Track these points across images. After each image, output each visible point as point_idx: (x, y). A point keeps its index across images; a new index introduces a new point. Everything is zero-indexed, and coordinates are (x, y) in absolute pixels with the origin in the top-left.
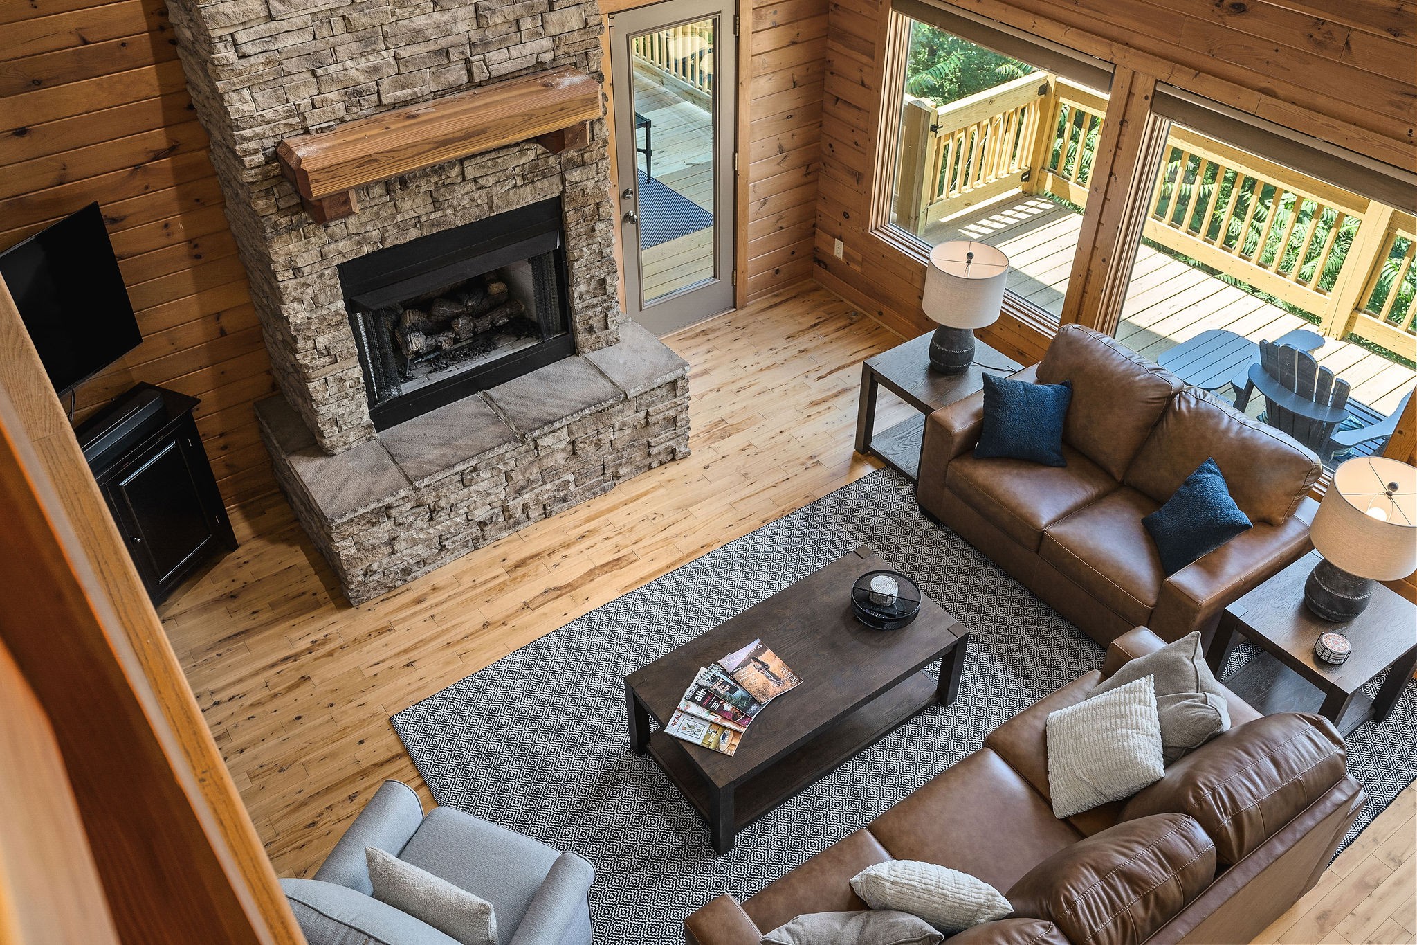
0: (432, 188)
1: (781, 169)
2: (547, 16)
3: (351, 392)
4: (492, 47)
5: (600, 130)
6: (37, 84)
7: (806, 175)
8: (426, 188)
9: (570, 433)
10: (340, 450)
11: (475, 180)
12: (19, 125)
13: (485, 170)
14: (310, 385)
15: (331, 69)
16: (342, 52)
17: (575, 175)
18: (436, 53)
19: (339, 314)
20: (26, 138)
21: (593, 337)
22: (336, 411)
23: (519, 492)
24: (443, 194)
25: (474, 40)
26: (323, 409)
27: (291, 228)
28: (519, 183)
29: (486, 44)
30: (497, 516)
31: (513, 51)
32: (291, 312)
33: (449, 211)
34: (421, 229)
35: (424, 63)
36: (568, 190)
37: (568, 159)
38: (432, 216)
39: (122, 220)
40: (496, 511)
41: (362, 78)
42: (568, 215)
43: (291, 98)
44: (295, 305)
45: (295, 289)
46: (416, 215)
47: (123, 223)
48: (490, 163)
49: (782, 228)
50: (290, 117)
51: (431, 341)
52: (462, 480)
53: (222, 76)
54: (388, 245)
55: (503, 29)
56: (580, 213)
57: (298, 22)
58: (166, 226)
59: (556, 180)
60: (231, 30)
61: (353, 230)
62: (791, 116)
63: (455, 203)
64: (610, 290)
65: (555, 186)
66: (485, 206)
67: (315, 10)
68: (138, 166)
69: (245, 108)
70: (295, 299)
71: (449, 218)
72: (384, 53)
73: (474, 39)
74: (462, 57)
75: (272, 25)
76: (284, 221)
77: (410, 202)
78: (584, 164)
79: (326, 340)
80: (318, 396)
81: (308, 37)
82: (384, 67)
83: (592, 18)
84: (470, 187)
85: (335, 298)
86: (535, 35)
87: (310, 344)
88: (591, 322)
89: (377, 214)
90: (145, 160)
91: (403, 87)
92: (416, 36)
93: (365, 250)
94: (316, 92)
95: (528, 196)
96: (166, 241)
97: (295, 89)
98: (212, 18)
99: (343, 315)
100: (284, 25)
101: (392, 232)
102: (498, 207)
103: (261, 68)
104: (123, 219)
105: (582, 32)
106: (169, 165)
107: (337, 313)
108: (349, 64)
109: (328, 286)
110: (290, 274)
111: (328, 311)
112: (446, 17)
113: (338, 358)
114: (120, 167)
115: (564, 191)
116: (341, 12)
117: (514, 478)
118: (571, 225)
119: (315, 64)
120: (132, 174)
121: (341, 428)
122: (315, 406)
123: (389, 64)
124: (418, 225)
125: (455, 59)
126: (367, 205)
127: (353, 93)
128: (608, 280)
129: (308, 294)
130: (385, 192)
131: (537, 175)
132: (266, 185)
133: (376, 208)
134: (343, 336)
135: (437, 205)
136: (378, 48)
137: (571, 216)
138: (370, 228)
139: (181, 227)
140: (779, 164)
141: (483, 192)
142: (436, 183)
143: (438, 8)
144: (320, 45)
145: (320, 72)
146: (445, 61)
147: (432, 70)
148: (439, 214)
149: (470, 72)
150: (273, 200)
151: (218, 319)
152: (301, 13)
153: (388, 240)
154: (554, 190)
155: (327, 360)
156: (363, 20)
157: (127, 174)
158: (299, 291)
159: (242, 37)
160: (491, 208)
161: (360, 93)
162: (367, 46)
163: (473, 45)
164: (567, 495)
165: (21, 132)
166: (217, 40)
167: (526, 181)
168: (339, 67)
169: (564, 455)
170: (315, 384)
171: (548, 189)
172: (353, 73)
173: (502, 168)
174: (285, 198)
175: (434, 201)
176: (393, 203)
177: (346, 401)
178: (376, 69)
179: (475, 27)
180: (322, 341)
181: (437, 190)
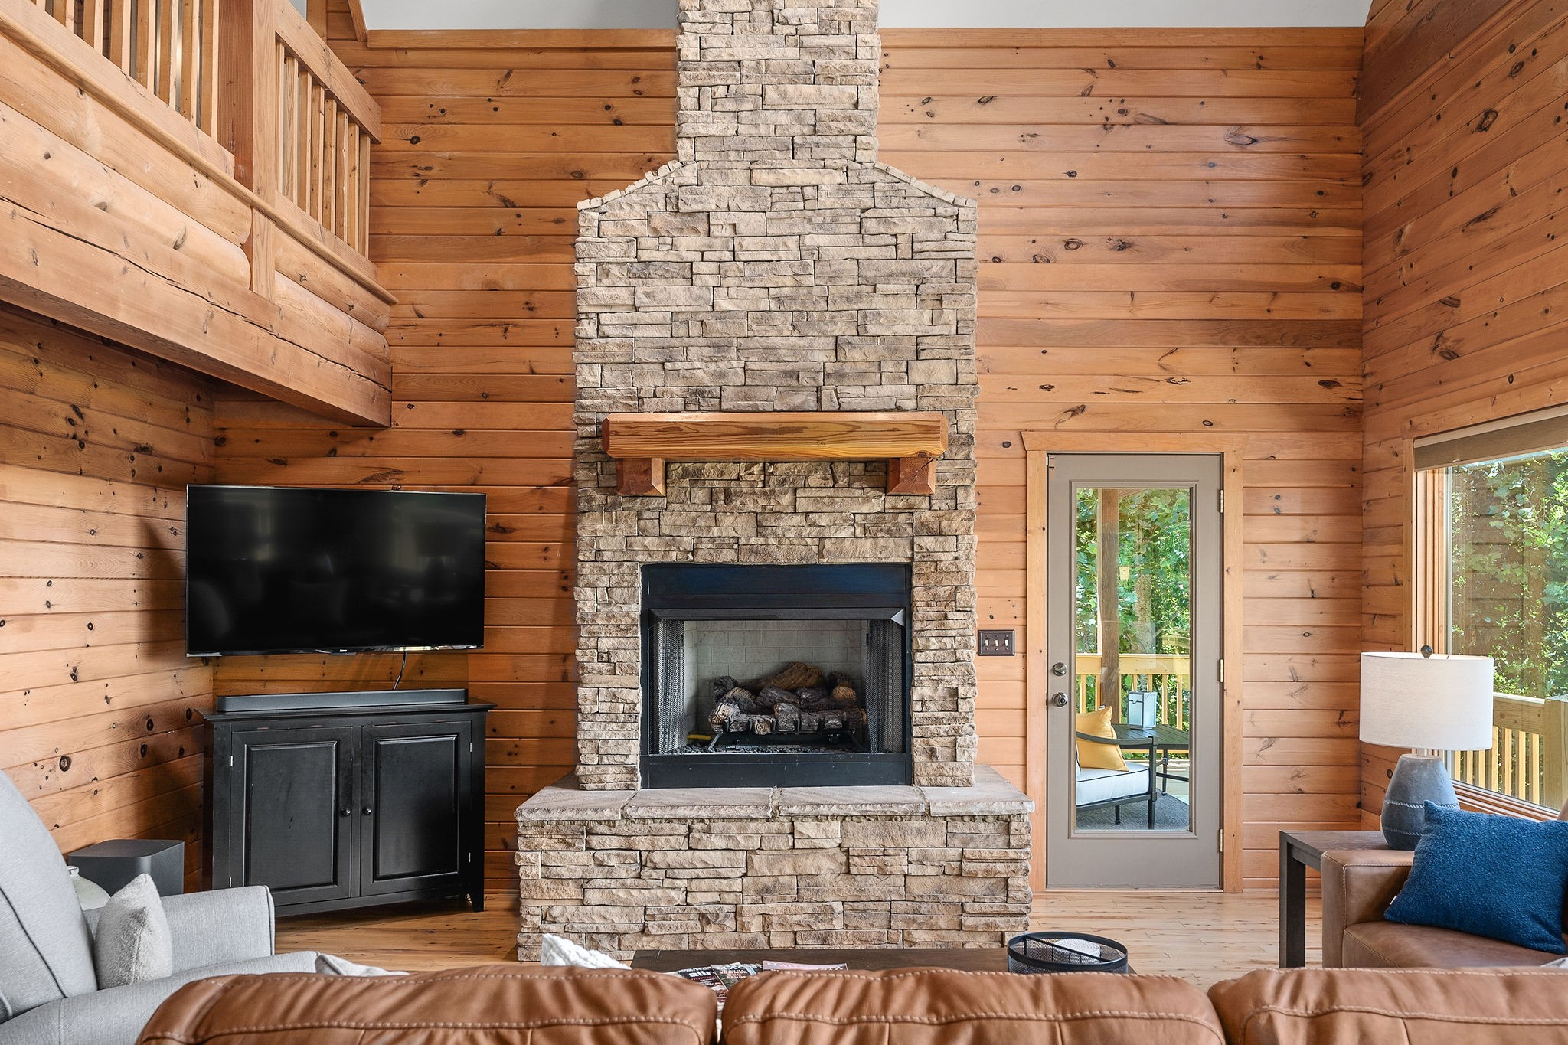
0: (759, 510)
1: (1294, 703)
2: (913, 364)
3: (622, 718)
4: (847, 381)
5: (966, 499)
6: (485, 397)
7: (1339, 724)
8: (751, 507)
9: (844, 834)
10: (592, 786)
11: (807, 514)
12: (460, 427)
13: (820, 505)
14: (581, 690)
15: (679, 365)
16: (693, 353)
17: (928, 542)
18: (788, 374)
19: (629, 616)
20: (461, 438)
21: (935, 765)
22: (600, 732)
23: (763, 893)
24: (768, 520)
25: (828, 370)
26: (586, 726)
27: (605, 508)
28: (858, 533)
29: (841, 376)
30: (726, 916)
31: (868, 389)
32: (583, 598)
33: (772, 541)
34: (739, 552)
35: (771, 379)
36: (917, 557)
37: (922, 523)
38: (753, 541)
39: (511, 532)
40: (726, 908)
41: (707, 380)
42: (915, 590)
43: (636, 384)
44: (588, 590)
45: (592, 573)
46: (736, 535)
47: (511, 535)
48: (826, 500)
49: (1300, 791)
50: (630, 398)
51: (744, 717)
52: (688, 836)
53: (579, 347)
54: (700, 559)
55: (863, 367)
56: (931, 592)
57: (658, 317)
58: (546, 549)
59: (906, 542)
60: (598, 310)
61: (666, 530)
62: (1309, 634)
63: (779, 531)
64: (963, 706)
65: (901, 549)
66: (815, 549)
67: (676, 309)
68: (539, 487)
69: (591, 379)
70: (589, 585)
71: (771, 549)
72: (735, 363)
73: (829, 368)
74: (813, 383)
75: (636, 315)
76: (599, 499)
77: (731, 519)
78: (941, 533)
79: (610, 643)
80: (586, 706)
81: (666, 333)
82: (730, 375)
83: (965, 375)
84: (798, 519)
85: (632, 599)
86: (897, 379)
87: (592, 642)
88: (932, 741)
89: (694, 520)
90: (548, 482)
91: (746, 398)
92: (768, 353)
93: (674, 557)
94: (661, 384)
95: (867, 552)
96: (540, 563)
97: (642, 375)
98: (584, 296)
99: (634, 619)
100: (646, 317)
101: (707, 545)
102: (829, 553)
103: (616, 349)
104: (512, 530)
105: (953, 387)
106: (565, 493)
107: (628, 614)
108: (698, 364)
109: (626, 581)
110: (591, 555)
111: (619, 610)
112: (803, 342)
113: (617, 668)
114: (524, 483)
115: (912, 558)
116: (700, 316)
117: (756, 866)
118: (918, 604)
119: (666, 357)
120: (532, 491)
121: (601, 759)
122: (580, 719)
123: (736, 373)
124: (736, 546)
125: (805, 383)
126: (686, 507)
127: (695, 392)
128: (961, 691)
129: (603, 582)
130: (708, 500)
131: (881, 530)
132: (592, 458)
133: (694, 514)
134: (628, 646)
135: (760, 530)
136: (728, 356)
137: (919, 593)
138: (683, 532)
139: (559, 555)
140: (1292, 695)
141: (815, 531)
142: (764, 507)
143: (796, 333)
144: (675, 342)
145: (668, 366)
146: (795, 383)
147: (780, 389)
148: (761, 541)
149: (819, 400)
150: (595, 474)
151: (564, 661)
152: (663, 309)
153: (700, 553)
154: (900, 554)
155: (606, 667)
156: (719, 326)
157: (529, 491)
158: (596, 577)
159: (604, 318)
160: (821, 553)
161: (701, 394)
162: (719, 352)
163: (826, 375)
164: (828, 931)
165: (459, 432)
166: (583, 316)
167: (868, 534)
168: (687, 365)
169: (833, 866)
170: (587, 691)
171: (895, 552)
172: (700, 373)
173: (840, 509)
174: (607, 477)
175: (759, 525)
176: (712, 514)
177: (614, 726)
178: (722, 375)
179: (833, 359)
180: (605, 644)
181: (763, 513)
